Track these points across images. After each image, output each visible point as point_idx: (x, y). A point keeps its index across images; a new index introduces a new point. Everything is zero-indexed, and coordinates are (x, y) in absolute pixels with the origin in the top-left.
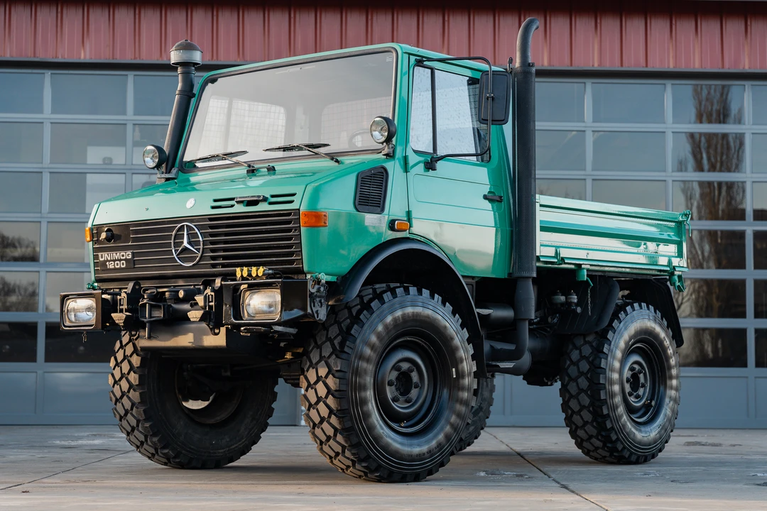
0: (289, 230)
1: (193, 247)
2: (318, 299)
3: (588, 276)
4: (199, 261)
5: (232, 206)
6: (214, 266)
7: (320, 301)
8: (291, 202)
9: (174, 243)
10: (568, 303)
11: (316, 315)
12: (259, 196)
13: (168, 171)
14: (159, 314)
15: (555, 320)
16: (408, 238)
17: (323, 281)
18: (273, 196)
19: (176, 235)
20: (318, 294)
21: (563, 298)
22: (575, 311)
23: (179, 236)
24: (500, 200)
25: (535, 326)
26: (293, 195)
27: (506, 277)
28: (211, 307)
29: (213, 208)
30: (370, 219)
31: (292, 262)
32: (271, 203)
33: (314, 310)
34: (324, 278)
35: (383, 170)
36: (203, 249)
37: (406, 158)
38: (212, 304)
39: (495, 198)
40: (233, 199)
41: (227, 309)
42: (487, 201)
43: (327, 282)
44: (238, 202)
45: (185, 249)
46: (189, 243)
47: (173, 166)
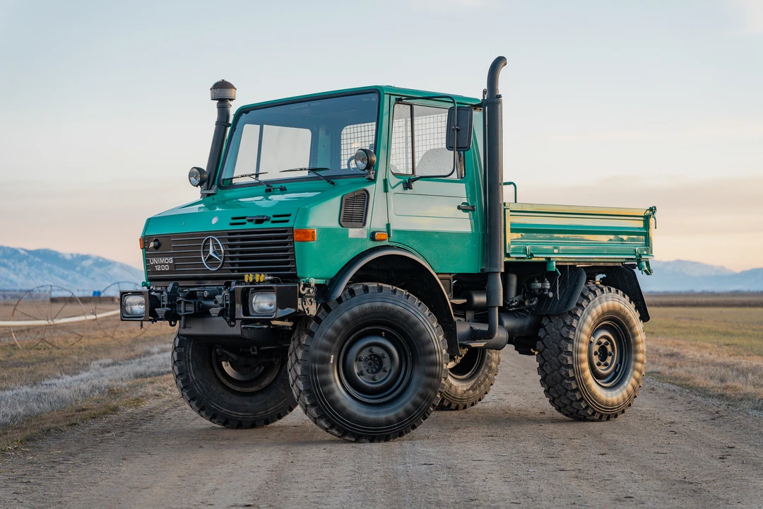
0: (286, 244)
1: (217, 255)
2: (308, 299)
3: (557, 266)
4: (222, 266)
5: (244, 223)
6: (233, 271)
7: (310, 301)
8: (287, 221)
9: (204, 252)
10: (543, 289)
11: (307, 312)
12: (263, 216)
13: (209, 188)
14: (191, 308)
15: (534, 303)
16: (388, 246)
17: (313, 285)
18: (274, 216)
19: (204, 245)
20: (308, 295)
21: (539, 285)
22: (547, 295)
23: (206, 246)
24: (473, 209)
25: (514, 309)
26: (289, 215)
27: (479, 272)
28: (227, 304)
29: (231, 224)
30: (354, 233)
31: (288, 269)
32: (273, 222)
33: (305, 308)
34: (313, 282)
35: (365, 192)
36: (224, 257)
37: (385, 181)
38: (228, 302)
39: (468, 208)
40: (244, 218)
41: (239, 307)
42: (461, 211)
43: (316, 285)
44: (249, 221)
45: (211, 257)
46: (214, 252)
47: (213, 184)
